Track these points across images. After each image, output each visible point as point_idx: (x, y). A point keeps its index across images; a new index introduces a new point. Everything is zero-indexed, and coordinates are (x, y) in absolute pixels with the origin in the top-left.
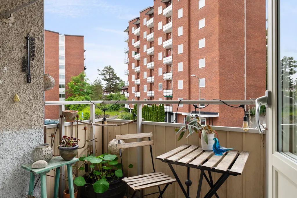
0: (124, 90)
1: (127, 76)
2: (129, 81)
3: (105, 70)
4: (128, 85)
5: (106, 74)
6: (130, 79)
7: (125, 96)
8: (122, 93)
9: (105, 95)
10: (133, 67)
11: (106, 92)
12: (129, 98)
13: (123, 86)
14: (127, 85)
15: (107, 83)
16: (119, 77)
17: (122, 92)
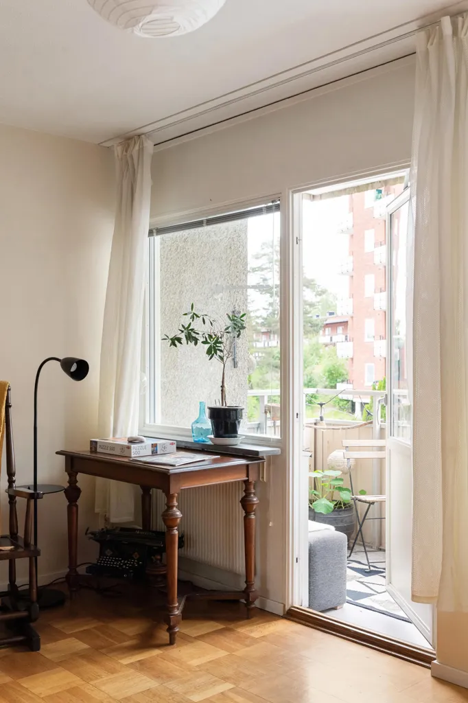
0: (334, 326)
1: (347, 278)
2: (352, 296)
3: (264, 255)
4: (351, 313)
5: (266, 269)
6: (356, 290)
7: (339, 353)
8: (326, 340)
9: (260, 345)
10: (369, 245)
11: (263, 333)
12: (352, 359)
13: (331, 314)
14: (345, 314)
15: (271, 300)
16: (313, 280)
17: (324, 335)
